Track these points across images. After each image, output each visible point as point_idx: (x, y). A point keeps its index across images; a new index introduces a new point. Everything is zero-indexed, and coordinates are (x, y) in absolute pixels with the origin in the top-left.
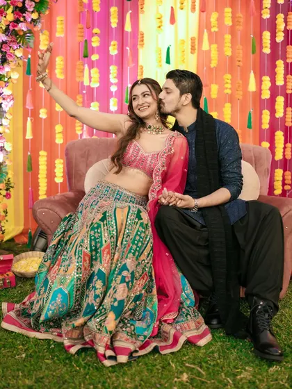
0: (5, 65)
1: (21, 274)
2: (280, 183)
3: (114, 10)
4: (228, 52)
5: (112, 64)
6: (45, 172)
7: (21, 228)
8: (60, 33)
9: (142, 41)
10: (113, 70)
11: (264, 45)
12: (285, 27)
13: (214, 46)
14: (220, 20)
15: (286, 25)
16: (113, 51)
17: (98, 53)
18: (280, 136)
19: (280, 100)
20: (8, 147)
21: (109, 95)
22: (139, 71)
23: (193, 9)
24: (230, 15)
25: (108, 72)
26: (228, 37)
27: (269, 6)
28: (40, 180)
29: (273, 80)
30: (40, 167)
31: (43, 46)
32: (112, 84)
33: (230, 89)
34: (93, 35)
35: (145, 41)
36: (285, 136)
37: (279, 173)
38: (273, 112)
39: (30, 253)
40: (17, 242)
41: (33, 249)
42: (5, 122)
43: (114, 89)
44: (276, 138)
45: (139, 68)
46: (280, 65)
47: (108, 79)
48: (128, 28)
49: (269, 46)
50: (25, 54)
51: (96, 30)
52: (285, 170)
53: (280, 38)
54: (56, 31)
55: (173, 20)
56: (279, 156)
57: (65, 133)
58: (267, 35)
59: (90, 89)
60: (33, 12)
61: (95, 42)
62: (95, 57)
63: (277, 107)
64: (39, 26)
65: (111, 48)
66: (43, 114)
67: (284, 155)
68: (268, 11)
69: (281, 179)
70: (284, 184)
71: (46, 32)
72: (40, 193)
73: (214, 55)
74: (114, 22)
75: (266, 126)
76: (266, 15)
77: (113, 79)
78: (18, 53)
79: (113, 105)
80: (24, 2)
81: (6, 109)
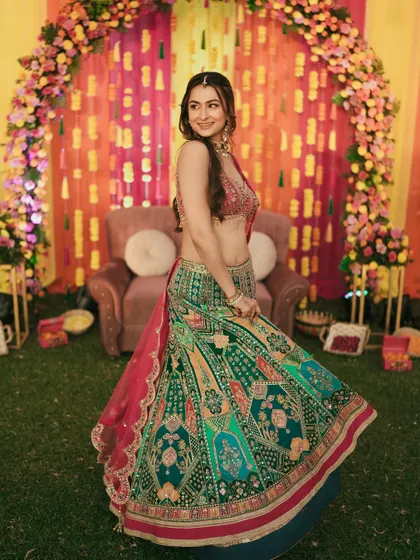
0: (40, 128)
1: (69, 332)
2: (309, 239)
4: (260, 111)
5: (144, 125)
6: (82, 231)
8: (91, 93)
9: (174, 102)
10: (146, 131)
11: (296, 104)
12: (319, 85)
13: (246, 106)
14: (253, 80)
15: (320, 83)
16: (145, 111)
17: (130, 113)
18: (309, 194)
19: (310, 159)
20: (45, 208)
21: (141, 156)
22: (170, 132)
23: (225, 67)
24: (263, 73)
25: (140, 133)
26: (260, 97)
27: (303, 64)
28: (76, 238)
29: (304, 140)
30: (76, 226)
31: (76, 105)
32: (145, 145)
33: (261, 148)
34: (124, 95)
36: (315, 194)
37: (307, 230)
38: (302, 169)
39: (73, 310)
41: (75, 306)
43: (146, 150)
44: (305, 196)
45: (171, 129)
46: (312, 123)
47: (140, 139)
48: (160, 86)
49: (301, 105)
50: (58, 115)
51: (128, 91)
52: (313, 227)
53: (313, 96)
54: (88, 90)
56: (308, 213)
57: (98, 193)
58: (299, 94)
59: (123, 151)
60: (66, 74)
61: (128, 102)
62: (127, 118)
63: (306, 165)
64: (71, 87)
65: (143, 109)
66: (77, 174)
67: (313, 212)
68: (302, 69)
69: (310, 235)
70: (312, 240)
71: (79, 92)
72: (77, 250)
73: (246, 114)
75: (296, 185)
76: (300, 72)
77: (146, 139)
78: (51, 115)
79: (146, 166)
80: (56, 66)
81: (42, 171)
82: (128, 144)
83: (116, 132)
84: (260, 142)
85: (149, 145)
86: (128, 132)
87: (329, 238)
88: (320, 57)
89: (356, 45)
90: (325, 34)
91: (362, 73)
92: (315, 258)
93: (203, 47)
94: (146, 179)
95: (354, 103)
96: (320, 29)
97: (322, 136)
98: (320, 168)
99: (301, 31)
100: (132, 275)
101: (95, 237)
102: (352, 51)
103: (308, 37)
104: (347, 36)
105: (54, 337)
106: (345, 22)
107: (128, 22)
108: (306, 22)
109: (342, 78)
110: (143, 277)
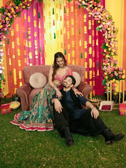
0: (1, 42)
1: (12, 109)
2: (91, 75)
3: (35, 22)
4: (73, 34)
5: (35, 40)
6: (16, 75)
7: (8, 93)
8: (17, 30)
9: (45, 32)
10: (36, 41)
11: (85, 31)
12: (92, 25)
13: (68, 32)
14: (70, 23)
15: (92, 24)
16: (35, 35)
17: (30, 36)
18: (90, 60)
19: (90, 48)
20: (3, 68)
21: (35, 50)
22: (44, 41)
23: (61, 20)
24: (73, 21)
25: (34, 42)
26: (73, 29)
27: (86, 18)
28: (14, 78)
29: (88, 42)
30: (14, 74)
31: (12, 35)
32: (36, 46)
33: (74, 46)
34: (28, 30)
35: (46, 32)
36: (92, 60)
37: (91, 72)
38: (88, 52)
39: (14, 102)
40: (7, 97)
41: (14, 101)
42: (2, 60)
43: (36, 48)
44: (90, 61)
45: (44, 40)
46: (90, 36)
47: (34, 44)
48: (40, 27)
49: (86, 31)
50: (7, 37)
51: (29, 29)
52: (93, 71)
53: (90, 28)
54: (16, 29)
55: (54, 24)
56: (91, 67)
57: (21, 63)
58: (85, 27)
59: (29, 48)
60: (9, 24)
61: (29, 32)
62: (30, 37)
63: (89, 51)
64: (11, 28)
65: (35, 34)
66: (14, 57)
67: (92, 66)
68: (86, 20)
69: (91, 74)
70: (92, 75)
71: (13, 30)
72: (15, 82)
73: (68, 35)
74: (35, 25)
75: (86, 57)
76: (85, 21)
77: (36, 45)
78: (5, 37)
79: (36, 53)
80: (5, 21)
81: (2, 56)
82: (30, 46)
83: (26, 43)
84: (73, 43)
85: (37, 46)
86: (30, 43)
87: (98, 74)
88: (91, 15)
89: (103, 11)
90: (92, 7)
91: (105, 19)
92: (94, 81)
93: (53, 14)
94: (37, 57)
95: (103, 30)
96: (91, 6)
97: (93, 41)
98: (94, 51)
99: (85, 7)
100: (32, 88)
101: (20, 78)
102: (102, 13)
103: (87, 9)
104: (100, 8)
105: (6, 110)
106: (99, 3)
107: (28, 6)
108: (86, 4)
109: (99, 22)
110: (36, 88)
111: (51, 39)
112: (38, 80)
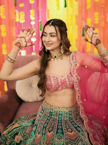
5: (31, 9)
16: (32, 1)
32: (32, 20)
43: (33, 23)
47: (30, 17)
59: (20, 24)
62: (21, 5)
77: (32, 18)
82: (22, 21)
83: (15, 14)
84: (97, 17)
85: (34, 20)
86: (22, 14)
94: (34, 40)
100: (21, 101)
110: (28, 102)
111: (59, 9)
112: (33, 86)
